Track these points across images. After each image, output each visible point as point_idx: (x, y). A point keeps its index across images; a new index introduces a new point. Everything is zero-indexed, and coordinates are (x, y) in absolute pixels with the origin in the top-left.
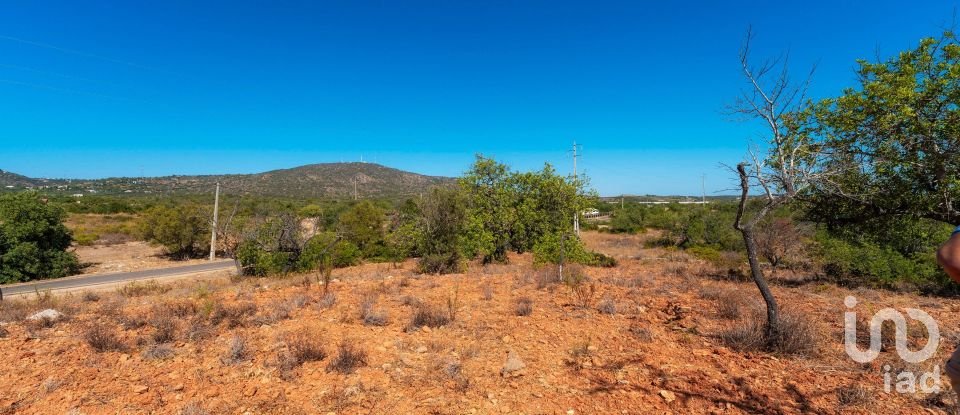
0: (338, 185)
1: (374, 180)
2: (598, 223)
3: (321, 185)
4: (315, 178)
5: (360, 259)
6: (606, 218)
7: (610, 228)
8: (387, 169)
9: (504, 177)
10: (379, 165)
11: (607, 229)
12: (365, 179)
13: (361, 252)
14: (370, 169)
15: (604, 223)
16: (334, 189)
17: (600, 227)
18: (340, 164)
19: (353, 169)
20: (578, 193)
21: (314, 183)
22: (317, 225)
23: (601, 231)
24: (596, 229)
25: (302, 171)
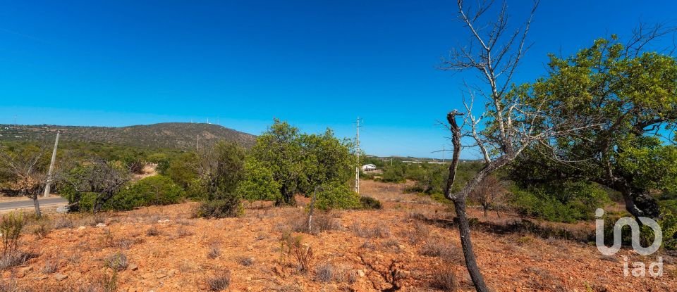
0: (187, 140)
1: (216, 137)
2: (374, 175)
3: (174, 138)
4: (168, 133)
5: (183, 197)
6: (380, 172)
7: (382, 178)
8: (227, 130)
9: (294, 137)
10: (220, 127)
11: (380, 179)
12: (209, 136)
13: (185, 193)
14: (214, 129)
15: (378, 175)
16: (183, 142)
17: (376, 177)
18: (190, 124)
19: (200, 128)
20: (351, 152)
21: (168, 137)
22: (157, 169)
23: (376, 180)
24: (372, 178)
25: (159, 127)
